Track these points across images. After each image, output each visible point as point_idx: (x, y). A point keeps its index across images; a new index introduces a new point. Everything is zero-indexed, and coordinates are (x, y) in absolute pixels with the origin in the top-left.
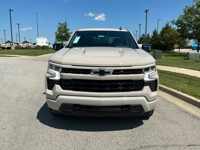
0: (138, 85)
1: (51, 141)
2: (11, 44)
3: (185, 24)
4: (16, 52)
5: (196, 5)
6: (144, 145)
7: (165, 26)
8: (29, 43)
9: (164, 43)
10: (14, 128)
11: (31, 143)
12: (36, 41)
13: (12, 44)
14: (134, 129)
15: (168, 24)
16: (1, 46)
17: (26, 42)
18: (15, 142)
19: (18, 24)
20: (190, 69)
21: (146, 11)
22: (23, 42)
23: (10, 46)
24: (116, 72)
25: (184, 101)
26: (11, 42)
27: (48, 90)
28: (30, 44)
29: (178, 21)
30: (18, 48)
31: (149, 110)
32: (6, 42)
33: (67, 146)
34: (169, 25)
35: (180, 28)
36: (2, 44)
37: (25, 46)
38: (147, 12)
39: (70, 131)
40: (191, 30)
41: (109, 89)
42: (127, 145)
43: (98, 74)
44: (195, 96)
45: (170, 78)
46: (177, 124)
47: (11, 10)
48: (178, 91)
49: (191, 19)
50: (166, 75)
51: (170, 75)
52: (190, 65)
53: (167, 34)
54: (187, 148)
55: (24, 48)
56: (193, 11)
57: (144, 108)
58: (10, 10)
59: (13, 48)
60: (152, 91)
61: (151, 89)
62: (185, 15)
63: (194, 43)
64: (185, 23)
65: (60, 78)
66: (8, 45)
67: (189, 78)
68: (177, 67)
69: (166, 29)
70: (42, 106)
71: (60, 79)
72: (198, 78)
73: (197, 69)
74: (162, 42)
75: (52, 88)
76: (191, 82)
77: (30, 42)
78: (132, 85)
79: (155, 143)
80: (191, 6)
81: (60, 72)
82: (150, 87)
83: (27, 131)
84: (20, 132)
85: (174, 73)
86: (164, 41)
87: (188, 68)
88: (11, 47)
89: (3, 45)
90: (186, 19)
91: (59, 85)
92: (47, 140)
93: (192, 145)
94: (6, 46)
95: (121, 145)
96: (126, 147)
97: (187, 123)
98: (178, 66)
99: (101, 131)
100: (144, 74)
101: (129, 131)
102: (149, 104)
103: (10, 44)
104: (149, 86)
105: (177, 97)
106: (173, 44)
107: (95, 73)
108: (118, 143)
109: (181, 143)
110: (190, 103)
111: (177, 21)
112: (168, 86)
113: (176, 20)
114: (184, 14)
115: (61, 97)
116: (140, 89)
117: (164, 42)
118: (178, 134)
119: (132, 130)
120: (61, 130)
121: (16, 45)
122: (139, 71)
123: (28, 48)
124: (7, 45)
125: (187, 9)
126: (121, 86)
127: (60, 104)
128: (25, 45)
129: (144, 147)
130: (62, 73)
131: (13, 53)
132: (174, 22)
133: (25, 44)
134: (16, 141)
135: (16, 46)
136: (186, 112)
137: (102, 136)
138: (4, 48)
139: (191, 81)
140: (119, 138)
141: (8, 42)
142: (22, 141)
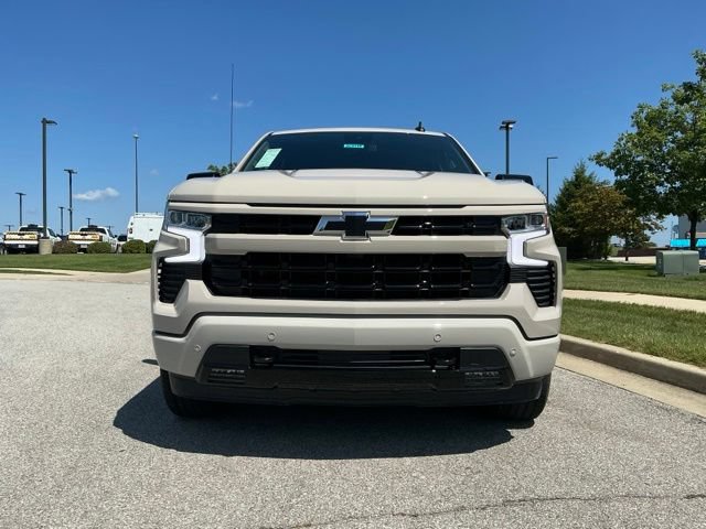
0: (489, 277)
1: (162, 485)
2: (39, 236)
3: (640, 165)
4: (55, 262)
5: (671, 101)
6: (518, 496)
7: (571, 176)
8: (103, 231)
9: (573, 233)
10: (28, 451)
11: (84, 489)
12: (129, 226)
13: (42, 235)
14: (478, 454)
15: (583, 172)
16: (6, 242)
17: (93, 228)
18: (24, 488)
19: (70, 172)
20: (671, 296)
21: (506, 126)
22: (82, 230)
23: (36, 242)
24: (406, 226)
25: (656, 383)
26: (40, 230)
27: (158, 303)
28: (106, 237)
29: (618, 152)
30: (64, 248)
31: (532, 374)
32: (22, 229)
33: (222, 499)
34: (587, 174)
35: (625, 177)
36: (7, 237)
37: (89, 242)
38: (507, 128)
39: (236, 458)
40: (661, 184)
41: (383, 288)
42: (454, 495)
43: (343, 232)
44: (694, 362)
45: (599, 316)
46: (637, 438)
47: (49, 122)
48: (633, 350)
49: (660, 147)
50: (588, 311)
51: (600, 309)
52: (667, 285)
53: (580, 203)
54: (684, 503)
55: (84, 250)
56: (666, 121)
57: (512, 361)
58: (45, 122)
59: (46, 249)
60: (540, 303)
61: (534, 295)
62: (639, 134)
63: (677, 236)
64: (639, 159)
65: (207, 255)
66: (29, 239)
67: (670, 316)
68: (624, 291)
69: (575, 186)
70: (136, 393)
71: (203, 258)
72: (703, 315)
73: (693, 294)
74: (566, 229)
75: (176, 293)
76: (676, 326)
77: (106, 229)
78: (467, 276)
79: (557, 491)
80: (656, 106)
81: (206, 233)
82: (531, 289)
83: (75, 459)
84: (46, 463)
85: (615, 303)
86: (570, 226)
87: (663, 291)
88: (38, 245)
89: (14, 239)
90: (644, 146)
91: (201, 282)
92: (150, 484)
93: (699, 496)
94: (22, 244)
95: (431, 497)
96: (448, 500)
97: (675, 438)
98: (627, 289)
99: (355, 458)
100: (507, 236)
101: (462, 459)
102: (530, 349)
103: (35, 234)
104: (528, 282)
105: (630, 371)
106: (605, 236)
107: (333, 226)
108: (417, 491)
109: (659, 490)
110: (681, 387)
111: (613, 155)
112: (597, 338)
113: (609, 151)
114: (634, 130)
115: (205, 320)
116: (496, 291)
117: (571, 229)
118: (645, 465)
119: (471, 455)
120: (203, 457)
121: (59, 239)
122: (490, 225)
123: (100, 248)
124: (24, 237)
125: (643, 116)
126: (425, 276)
127: (201, 349)
128: (88, 240)
129: (520, 501)
130: (211, 235)
131: (45, 263)
132: (603, 157)
133: (89, 237)
134: (31, 486)
135: (57, 243)
136: (669, 410)
137: (358, 472)
138: (13, 250)
139: (677, 323)
140: (423, 477)
141: (32, 228)
142: (50, 485)
